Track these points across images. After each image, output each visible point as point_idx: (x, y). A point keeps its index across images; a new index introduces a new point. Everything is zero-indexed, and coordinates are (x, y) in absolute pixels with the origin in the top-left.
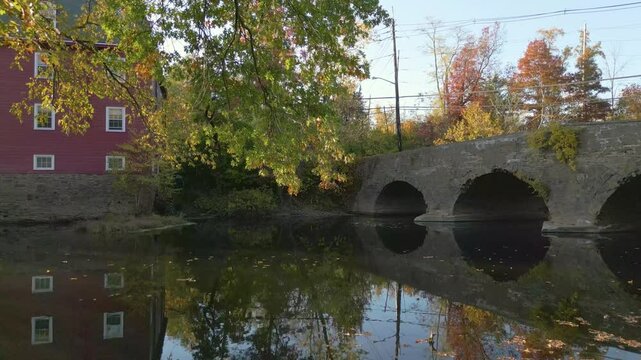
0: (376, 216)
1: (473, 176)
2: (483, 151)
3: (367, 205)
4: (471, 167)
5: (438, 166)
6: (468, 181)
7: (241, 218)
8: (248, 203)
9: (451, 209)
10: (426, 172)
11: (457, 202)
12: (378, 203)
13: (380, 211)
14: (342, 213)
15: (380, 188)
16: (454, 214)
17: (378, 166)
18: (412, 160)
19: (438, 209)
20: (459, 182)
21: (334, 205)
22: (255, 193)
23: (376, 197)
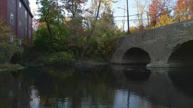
0: (123, 64)
1: (181, 42)
2: (189, 27)
3: (118, 59)
4: (180, 37)
5: (158, 38)
6: (178, 45)
7: (57, 65)
8: (60, 58)
9: (166, 61)
10: (150, 42)
11: (170, 57)
12: (123, 58)
13: (124, 62)
14: (106, 63)
15: (125, 51)
16: (168, 63)
17: (124, 41)
18: (143, 36)
19: (158, 60)
20: (172, 46)
21: (102, 60)
22: (64, 53)
23: (123, 55)
